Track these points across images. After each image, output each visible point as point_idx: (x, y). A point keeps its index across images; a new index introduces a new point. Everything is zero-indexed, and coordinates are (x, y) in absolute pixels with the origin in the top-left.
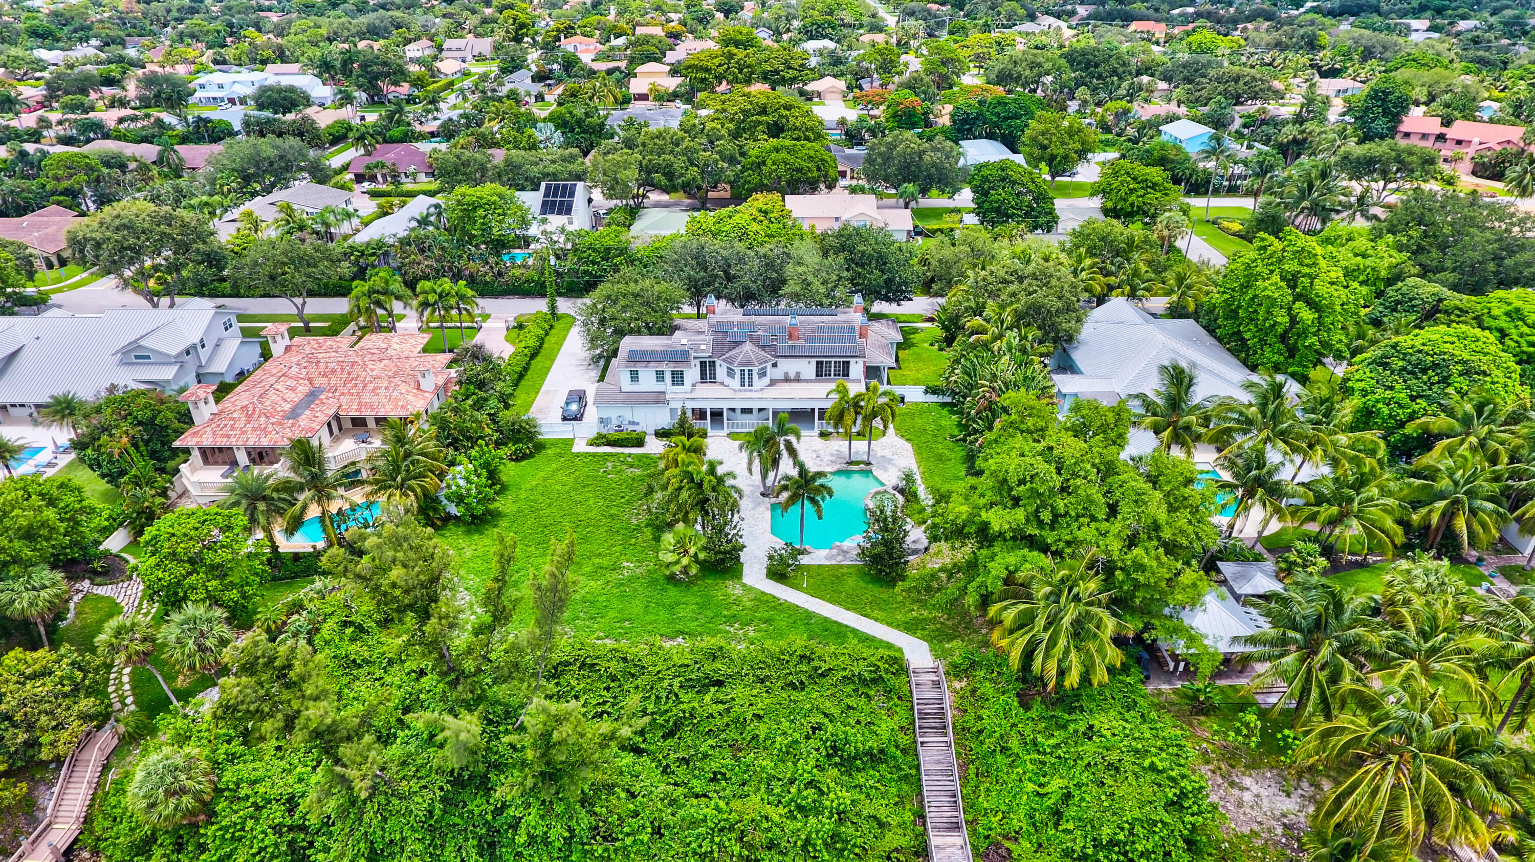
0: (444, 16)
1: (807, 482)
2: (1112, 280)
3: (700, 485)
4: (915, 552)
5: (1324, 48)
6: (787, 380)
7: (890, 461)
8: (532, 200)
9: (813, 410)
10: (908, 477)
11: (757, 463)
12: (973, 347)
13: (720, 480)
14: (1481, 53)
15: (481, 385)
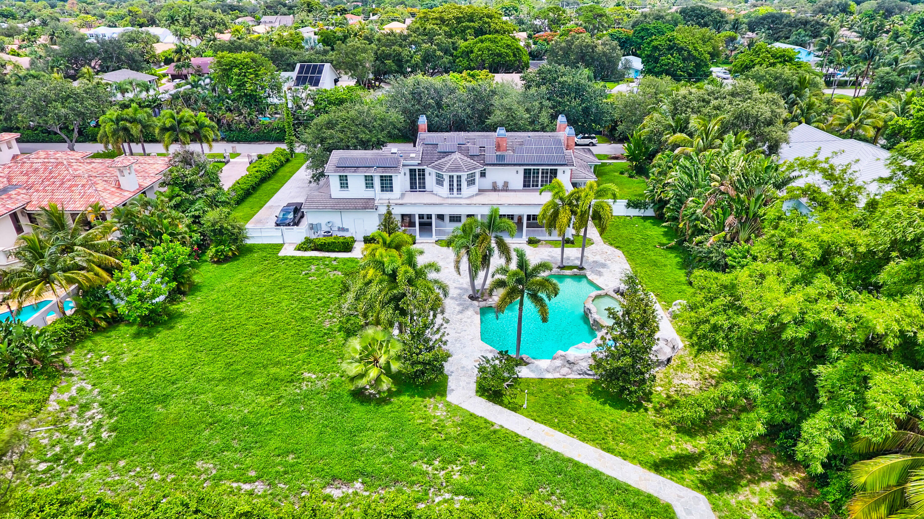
1: (530, 275)
3: (393, 276)
4: (659, 363)
6: (495, 189)
7: (603, 267)
8: (288, 76)
11: (465, 261)
13: (420, 274)
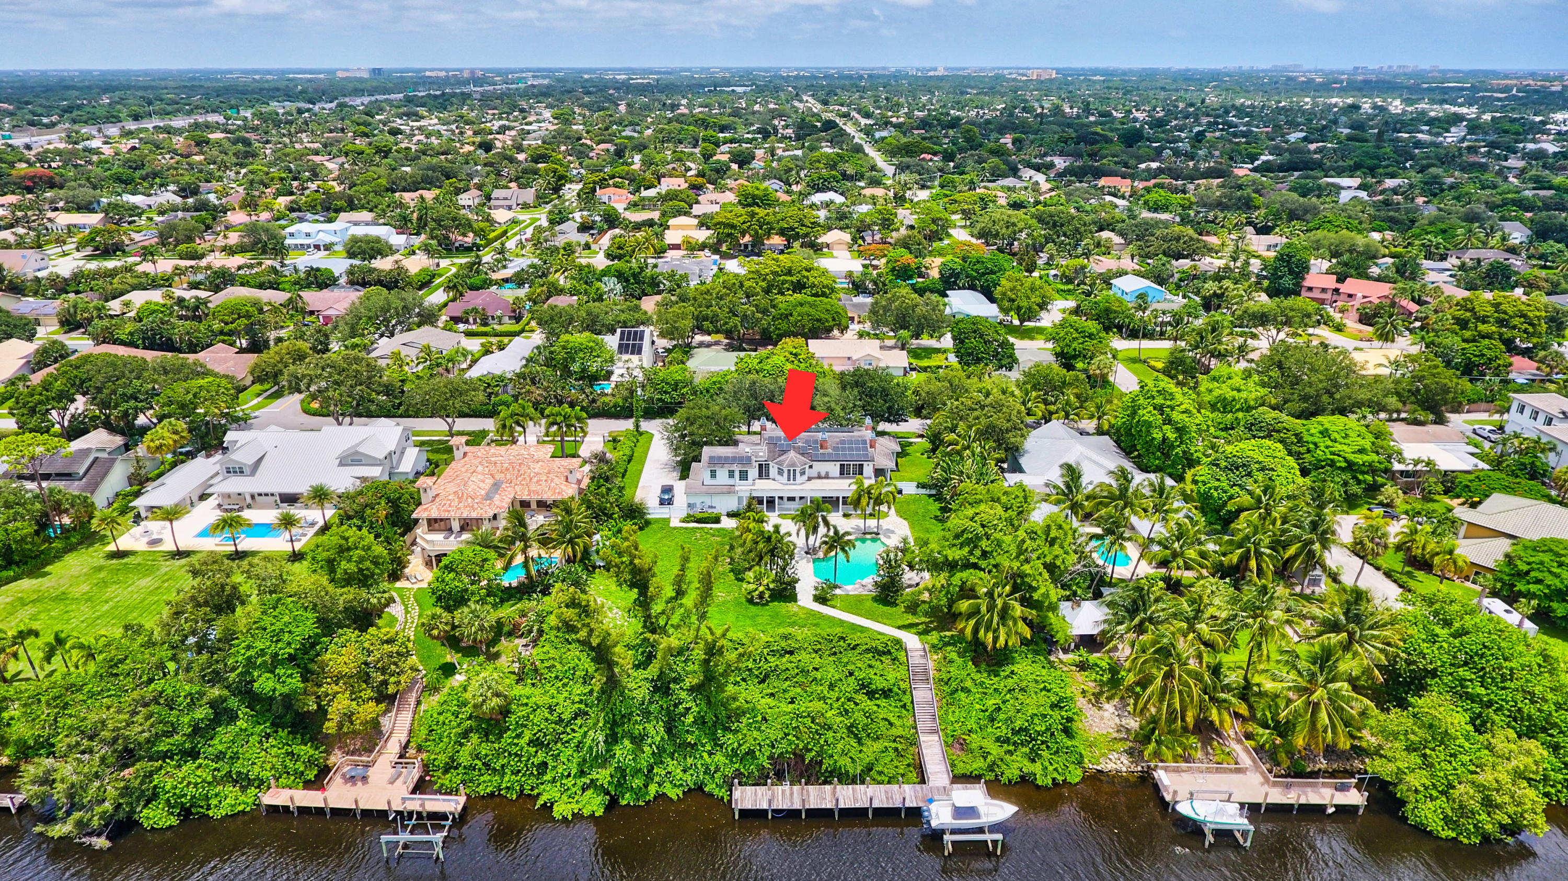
0: (485, 165)
1: (840, 537)
2: (1052, 408)
3: (770, 540)
4: (910, 586)
5: (1259, 208)
6: (819, 477)
7: (893, 532)
8: (612, 341)
9: (838, 498)
10: (905, 541)
11: (802, 529)
12: (949, 454)
13: (782, 537)
14: (1391, 213)
15: (607, 480)
